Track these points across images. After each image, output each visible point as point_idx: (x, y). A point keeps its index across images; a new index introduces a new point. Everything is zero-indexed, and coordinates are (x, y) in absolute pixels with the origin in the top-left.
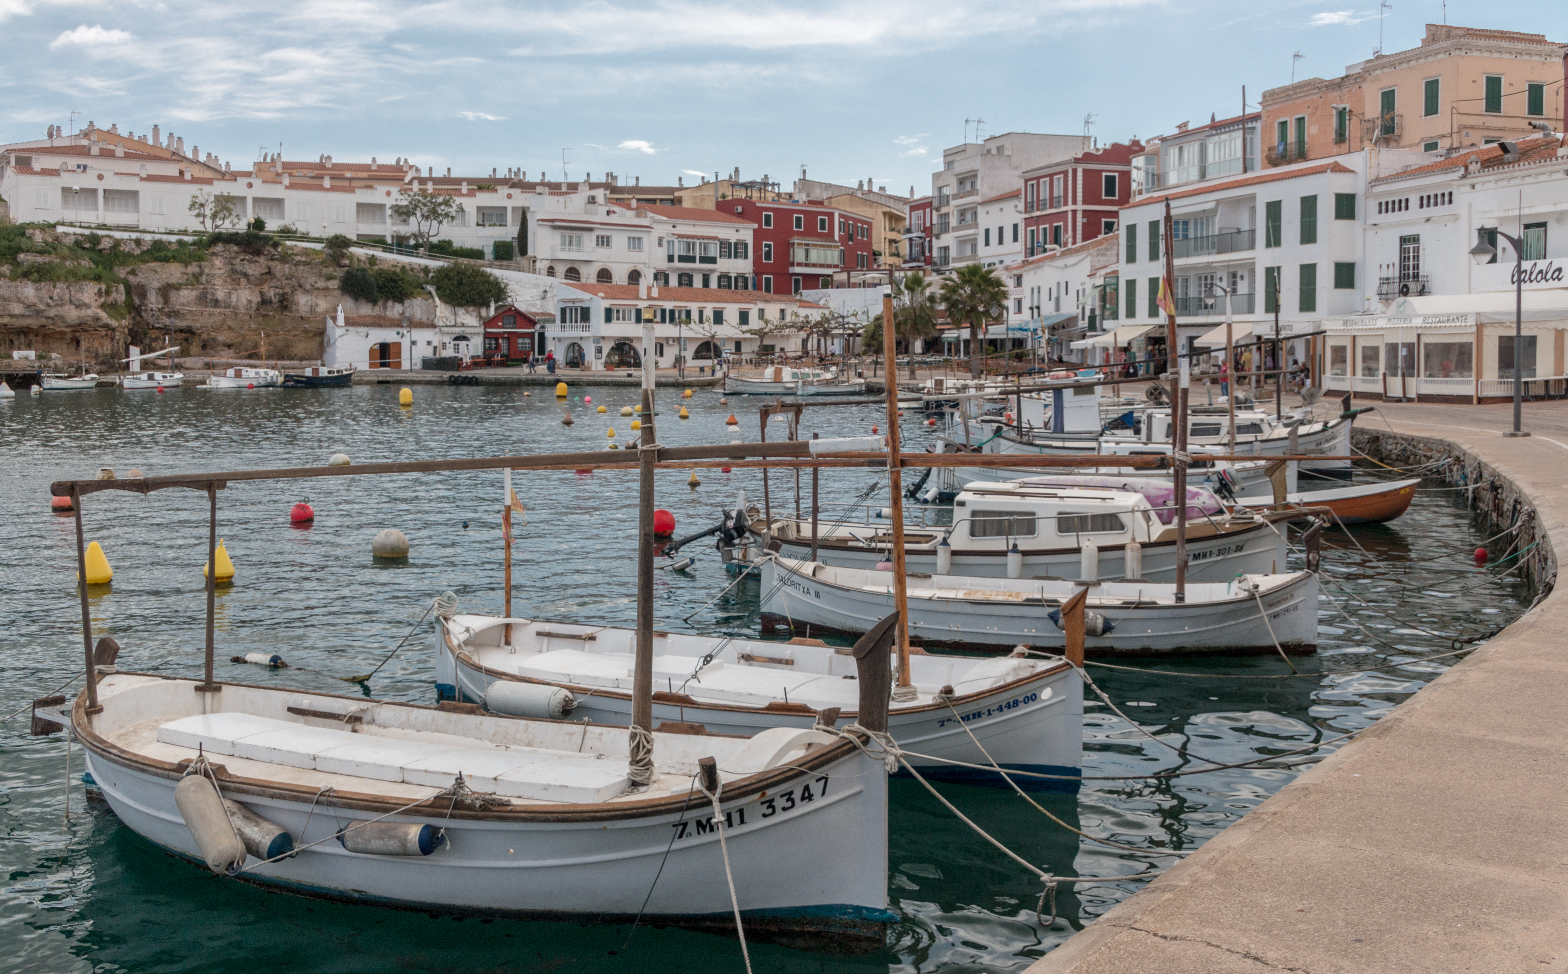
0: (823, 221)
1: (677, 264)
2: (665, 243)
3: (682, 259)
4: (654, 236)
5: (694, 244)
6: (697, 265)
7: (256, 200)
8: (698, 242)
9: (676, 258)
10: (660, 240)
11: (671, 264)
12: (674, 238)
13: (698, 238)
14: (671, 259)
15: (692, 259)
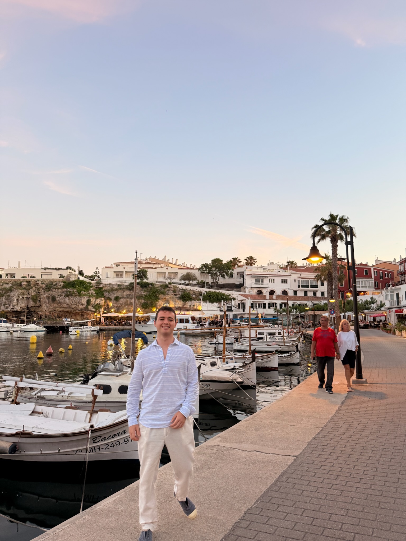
0: (366, 272)
1: (301, 288)
2: (297, 281)
3: (303, 286)
4: (292, 279)
5: (308, 281)
6: (310, 288)
7: (169, 273)
8: (310, 280)
9: (301, 286)
10: (295, 280)
11: (299, 288)
12: (299, 279)
13: (310, 278)
14: (299, 286)
15: (308, 286)
